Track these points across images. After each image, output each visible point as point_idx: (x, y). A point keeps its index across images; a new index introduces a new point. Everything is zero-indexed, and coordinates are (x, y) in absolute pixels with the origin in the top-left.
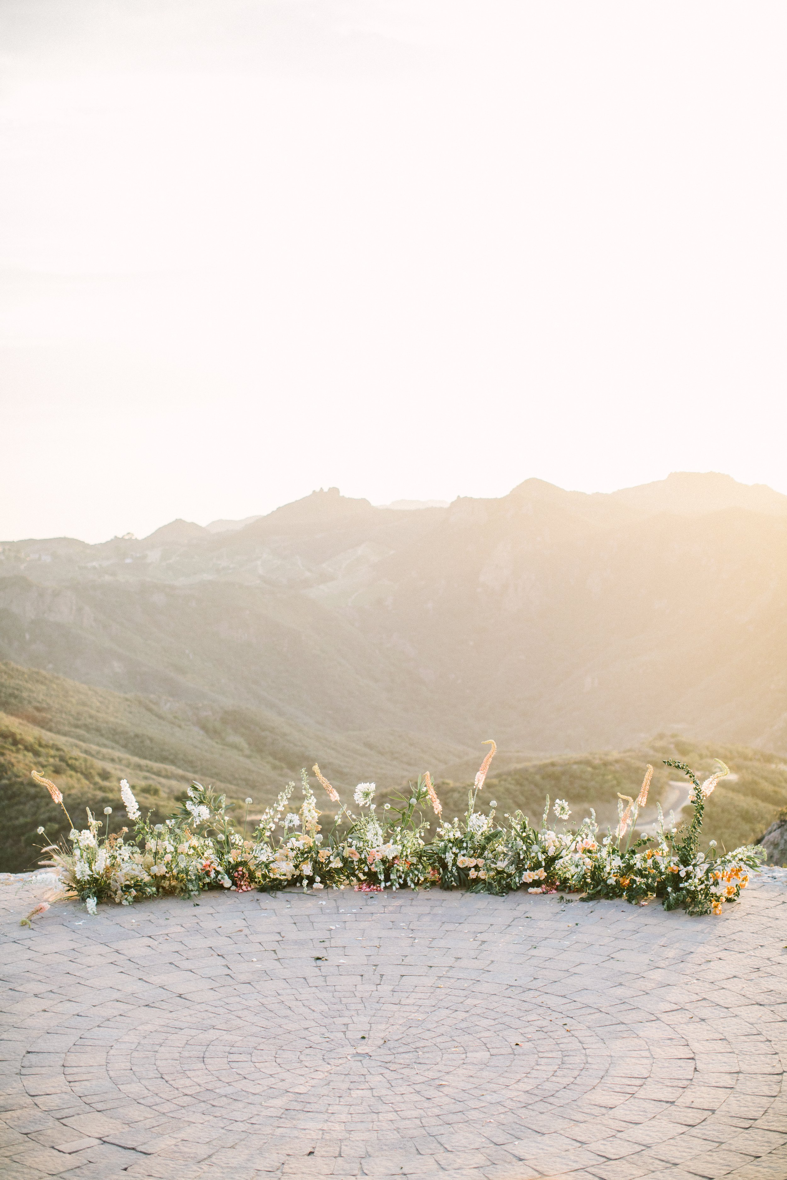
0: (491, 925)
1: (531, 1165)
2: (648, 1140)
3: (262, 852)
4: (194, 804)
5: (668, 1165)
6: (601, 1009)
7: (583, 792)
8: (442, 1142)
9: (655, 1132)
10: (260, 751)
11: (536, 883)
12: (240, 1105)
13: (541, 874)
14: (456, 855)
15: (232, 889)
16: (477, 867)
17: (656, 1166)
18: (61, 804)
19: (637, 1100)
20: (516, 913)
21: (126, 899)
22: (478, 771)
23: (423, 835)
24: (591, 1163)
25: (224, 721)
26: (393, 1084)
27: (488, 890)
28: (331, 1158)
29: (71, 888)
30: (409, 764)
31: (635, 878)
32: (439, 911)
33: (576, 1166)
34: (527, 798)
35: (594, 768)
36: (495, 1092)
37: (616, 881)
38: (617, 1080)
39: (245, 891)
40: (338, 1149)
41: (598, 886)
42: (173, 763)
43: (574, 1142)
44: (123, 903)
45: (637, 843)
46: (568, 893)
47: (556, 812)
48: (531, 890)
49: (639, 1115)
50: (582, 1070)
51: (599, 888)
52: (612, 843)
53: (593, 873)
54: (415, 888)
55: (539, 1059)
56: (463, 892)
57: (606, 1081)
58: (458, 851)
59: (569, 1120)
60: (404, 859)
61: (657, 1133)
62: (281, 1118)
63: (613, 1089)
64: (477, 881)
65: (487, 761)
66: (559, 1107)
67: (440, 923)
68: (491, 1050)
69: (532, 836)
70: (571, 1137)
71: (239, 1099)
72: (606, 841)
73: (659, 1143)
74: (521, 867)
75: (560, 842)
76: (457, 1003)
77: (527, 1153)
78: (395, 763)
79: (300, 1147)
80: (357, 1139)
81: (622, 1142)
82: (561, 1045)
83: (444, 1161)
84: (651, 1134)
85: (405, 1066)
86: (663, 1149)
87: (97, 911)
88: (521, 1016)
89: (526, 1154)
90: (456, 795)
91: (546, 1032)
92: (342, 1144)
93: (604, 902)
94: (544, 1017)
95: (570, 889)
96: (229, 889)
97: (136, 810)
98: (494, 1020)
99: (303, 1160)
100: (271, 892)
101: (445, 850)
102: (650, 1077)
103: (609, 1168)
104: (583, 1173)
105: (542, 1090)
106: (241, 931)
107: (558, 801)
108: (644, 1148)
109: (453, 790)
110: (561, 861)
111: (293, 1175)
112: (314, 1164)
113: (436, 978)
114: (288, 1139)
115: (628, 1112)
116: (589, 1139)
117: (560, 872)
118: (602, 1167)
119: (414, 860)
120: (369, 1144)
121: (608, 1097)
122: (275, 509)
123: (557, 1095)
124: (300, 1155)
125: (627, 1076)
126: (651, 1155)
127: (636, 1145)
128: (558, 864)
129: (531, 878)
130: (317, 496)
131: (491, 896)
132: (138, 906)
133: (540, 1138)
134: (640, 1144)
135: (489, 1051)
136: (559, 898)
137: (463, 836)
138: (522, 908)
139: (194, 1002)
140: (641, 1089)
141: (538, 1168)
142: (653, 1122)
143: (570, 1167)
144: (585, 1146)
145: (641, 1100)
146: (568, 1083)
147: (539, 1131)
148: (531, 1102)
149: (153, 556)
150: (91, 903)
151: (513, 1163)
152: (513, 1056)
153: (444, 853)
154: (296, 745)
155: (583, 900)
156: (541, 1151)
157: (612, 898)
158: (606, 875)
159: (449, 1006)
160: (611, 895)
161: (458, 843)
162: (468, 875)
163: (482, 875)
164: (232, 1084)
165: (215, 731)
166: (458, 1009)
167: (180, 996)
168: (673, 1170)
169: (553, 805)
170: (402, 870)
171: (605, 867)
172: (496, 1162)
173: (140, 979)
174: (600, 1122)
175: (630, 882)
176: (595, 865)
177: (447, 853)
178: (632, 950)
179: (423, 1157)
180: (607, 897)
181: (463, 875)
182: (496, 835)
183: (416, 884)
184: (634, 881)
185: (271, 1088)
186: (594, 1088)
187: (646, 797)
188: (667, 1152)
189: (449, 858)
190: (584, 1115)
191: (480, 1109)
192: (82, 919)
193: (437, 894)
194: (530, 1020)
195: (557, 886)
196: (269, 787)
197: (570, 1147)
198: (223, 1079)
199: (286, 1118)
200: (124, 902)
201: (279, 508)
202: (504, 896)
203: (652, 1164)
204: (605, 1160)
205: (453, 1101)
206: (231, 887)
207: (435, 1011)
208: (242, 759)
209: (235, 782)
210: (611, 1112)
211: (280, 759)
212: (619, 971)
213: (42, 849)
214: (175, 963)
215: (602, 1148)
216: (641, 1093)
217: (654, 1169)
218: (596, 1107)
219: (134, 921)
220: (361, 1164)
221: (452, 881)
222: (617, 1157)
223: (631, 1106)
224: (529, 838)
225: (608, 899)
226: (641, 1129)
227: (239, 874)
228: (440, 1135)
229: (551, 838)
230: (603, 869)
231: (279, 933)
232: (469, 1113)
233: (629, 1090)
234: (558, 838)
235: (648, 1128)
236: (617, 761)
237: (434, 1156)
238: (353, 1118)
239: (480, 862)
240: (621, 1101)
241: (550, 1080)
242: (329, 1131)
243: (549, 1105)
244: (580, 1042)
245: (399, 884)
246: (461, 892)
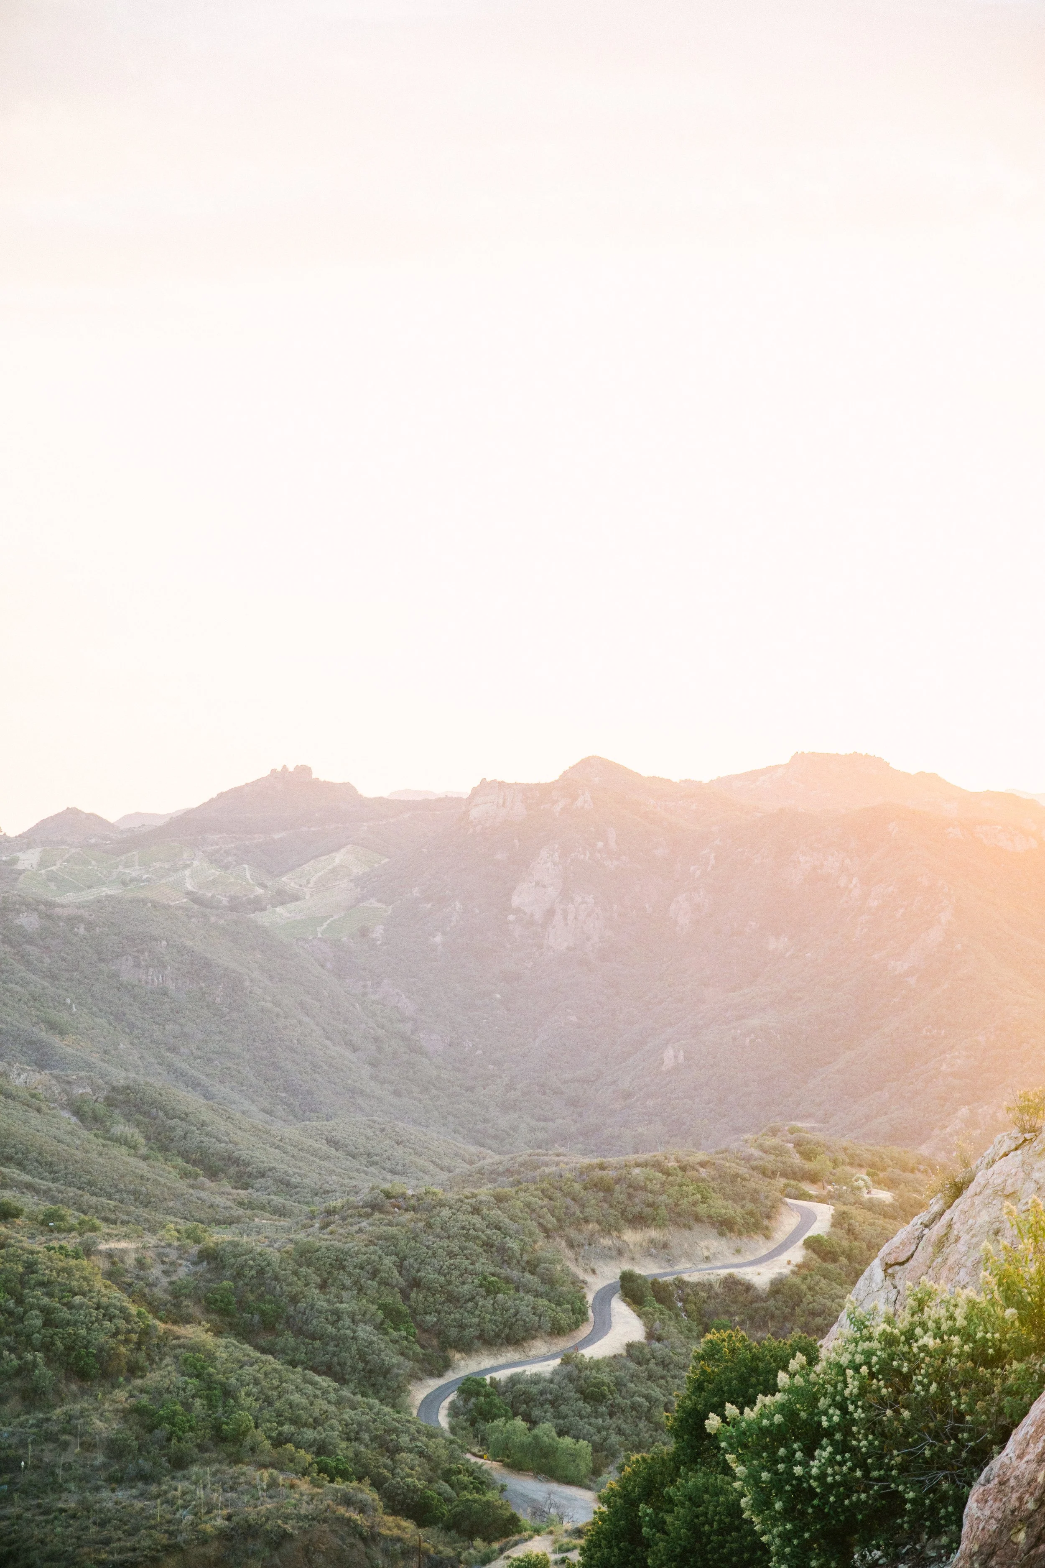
7: (648, 1210)
10: (163, 1149)
25: (110, 1102)
30: (394, 1172)
34: (558, 1220)
35: (667, 1173)
42: (20, 1165)
78: (372, 1169)
90: (446, 1212)
109: (442, 1204)
122: (214, 796)
130: (280, 776)
149: (28, 860)
154: (219, 1141)
165: (96, 1118)
196: (171, 1204)
201: (222, 794)
208: (133, 1161)
209: (117, 1196)
211: (194, 1163)
236: (703, 1164)
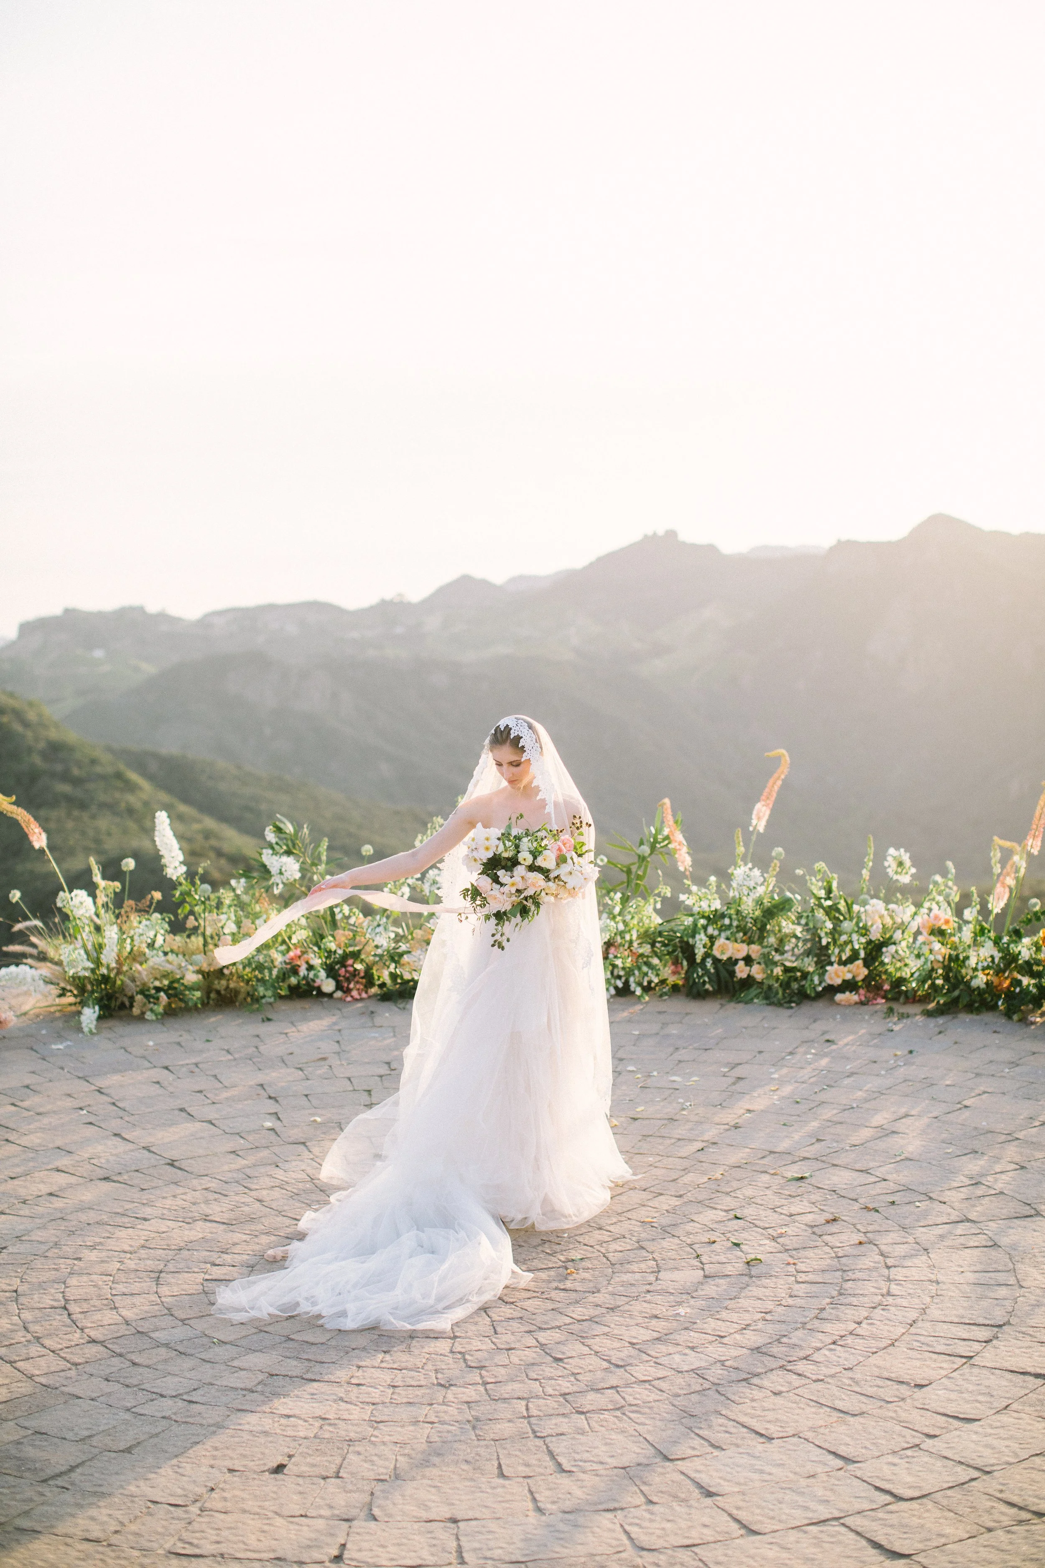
0: (760, 1052)
1: (727, 1507)
2: (987, 1458)
3: (378, 930)
4: (275, 853)
5: (1025, 1515)
6: (931, 1195)
8: (556, 1451)
9: (1004, 1439)
11: (849, 986)
12: (189, 1363)
13: (859, 970)
14: (712, 939)
15: (335, 995)
16: (748, 960)
17: (997, 1516)
18: (44, 851)
19: (975, 1370)
20: (807, 1034)
21: (152, 1010)
22: (758, 800)
23: (659, 906)
24: (858, 1506)
26: (499, 1329)
27: (767, 998)
28: (316, 1480)
29: (63, 993)
31: (1019, 977)
32: (674, 1030)
33: (824, 1512)
36: (692, 1348)
37: (987, 983)
38: (943, 1329)
39: (357, 1000)
40: (338, 1460)
41: (954, 990)
43: (831, 1457)
44: (146, 1017)
45: (1023, 917)
46: (905, 1003)
47: (889, 870)
48: (839, 997)
49: (977, 1401)
50: (874, 1308)
51: (956, 993)
52: (980, 918)
53: (947, 969)
54: (641, 996)
55: (797, 1286)
56: (723, 1002)
57: (919, 1331)
58: (716, 933)
59: (828, 1410)
60: (626, 947)
61: (1007, 1443)
62: (253, 1392)
63: (932, 1346)
64: (748, 982)
65: (774, 786)
66: (815, 1381)
67: (671, 1049)
68: (706, 1267)
69: (842, 906)
70: (826, 1446)
71: (189, 1351)
72: (969, 914)
73: (1011, 1464)
74: (825, 960)
75: (892, 917)
76: (665, 1181)
77: (725, 1480)
79: (263, 1453)
80: (387, 1439)
81: (932, 1461)
82: (843, 1260)
83: (548, 1493)
84: (995, 1443)
85: (535, 1294)
86: (1018, 1477)
87: (97, 1027)
88: (779, 1204)
89: (722, 1482)
91: (820, 1236)
92: (351, 1448)
93: (966, 1018)
94: (822, 1207)
95: (907, 997)
96: (330, 995)
97: (177, 864)
98: (726, 1211)
99: (256, 1482)
100: (400, 1001)
101: (694, 931)
102: (1008, 1323)
103: (894, 1519)
104: (837, 1528)
105: (788, 1345)
106: (324, 1059)
107: (892, 851)
108: (976, 1474)
110: (892, 948)
111: (222, 1516)
112: (275, 1492)
113: (640, 1138)
114: (246, 1436)
115: (953, 1396)
116: (864, 1451)
117: (891, 969)
118: (880, 1514)
119: (646, 949)
120: (406, 1451)
121: (918, 1363)
123: (817, 1357)
124: (255, 1472)
125: (963, 1321)
126: (991, 1491)
127: (960, 1469)
128: (888, 952)
129: (838, 976)
131: (770, 1008)
132: (170, 1022)
133: (760, 1447)
134: (968, 1466)
135: (703, 1269)
136: (885, 1010)
137: (725, 908)
138: (819, 1026)
139: (191, 1173)
140: (988, 1347)
141: (742, 1515)
142: (1004, 1418)
143: (810, 1515)
144: (851, 1467)
145: (985, 1371)
146: (843, 1333)
147: (763, 1432)
148: (759, 1370)
149: (432, 623)
150: (89, 1015)
151: (692, 1502)
152: (747, 1278)
153: (693, 937)
155: (929, 1014)
156: (756, 1476)
157: (978, 1011)
158: (970, 973)
159: (649, 1185)
160: (976, 1005)
161: (715, 918)
162: (734, 972)
163: (757, 972)
164: (191, 1322)
166: (664, 1192)
167: (172, 1164)
168: (1033, 1528)
169: (880, 857)
170: (621, 965)
171: (967, 958)
172: (655, 1499)
173: (116, 1135)
174: (894, 1415)
175: (1011, 984)
176: (950, 955)
177: (697, 937)
178: (1004, 1093)
179: (507, 1482)
180: (970, 1008)
181: (724, 974)
182: (783, 906)
183: (647, 989)
184: (1019, 983)
185: (261, 1331)
186: (893, 1345)
187: (1040, 839)
188: (1025, 1486)
189: (700, 942)
190: (863, 1398)
191: (656, 1383)
192: (67, 1039)
193: (679, 1005)
194: (794, 1212)
195: (886, 991)
197: (819, 1469)
198: (176, 1313)
199: (262, 1393)
200: (149, 1016)
202: (792, 1008)
203: (989, 1511)
204: (888, 1498)
205: (605, 1365)
206: (334, 992)
207: (620, 1194)
210: (919, 1394)
212: (976, 1128)
213: (12, 926)
214: (189, 1110)
215: (887, 1471)
216: (988, 1357)
217: (991, 1524)
218: (889, 1383)
219: (151, 1043)
220: (372, 1494)
221: (704, 983)
222: (917, 1494)
223: (962, 1383)
224: (838, 910)
225: (972, 1012)
226: (976, 1433)
227: (346, 971)
228: (558, 1435)
229: (877, 911)
230: (963, 961)
231: (388, 1063)
232: (629, 1390)
233: (963, 1349)
234: (888, 910)
235: (989, 1431)
237: (529, 1481)
238: (395, 1397)
239: (755, 950)
240: (944, 1373)
241: (808, 1326)
242: (337, 1422)
243: (795, 1377)
244: (882, 1255)
245: (616, 988)
246: (719, 1001)
